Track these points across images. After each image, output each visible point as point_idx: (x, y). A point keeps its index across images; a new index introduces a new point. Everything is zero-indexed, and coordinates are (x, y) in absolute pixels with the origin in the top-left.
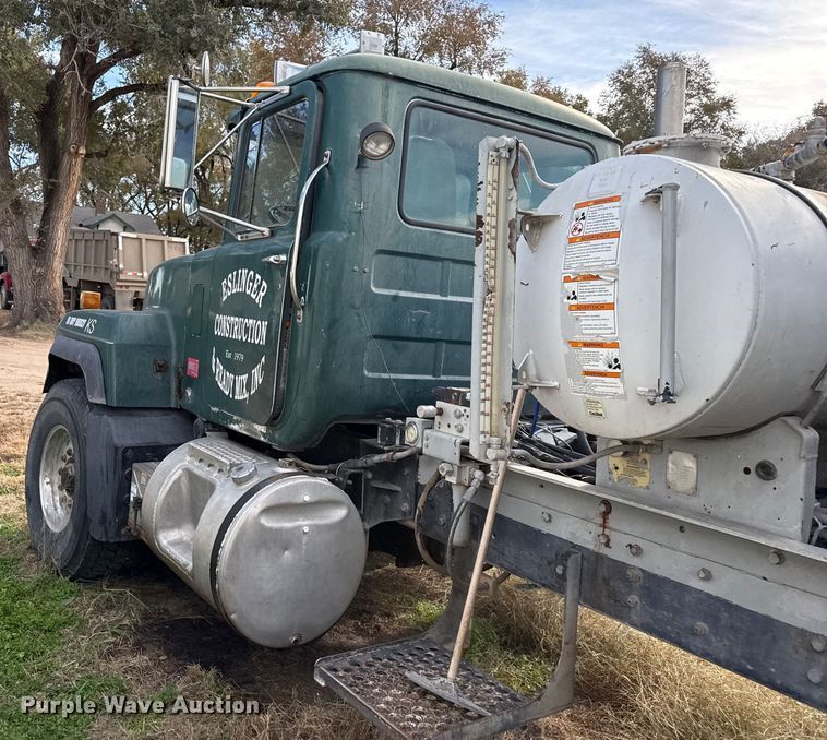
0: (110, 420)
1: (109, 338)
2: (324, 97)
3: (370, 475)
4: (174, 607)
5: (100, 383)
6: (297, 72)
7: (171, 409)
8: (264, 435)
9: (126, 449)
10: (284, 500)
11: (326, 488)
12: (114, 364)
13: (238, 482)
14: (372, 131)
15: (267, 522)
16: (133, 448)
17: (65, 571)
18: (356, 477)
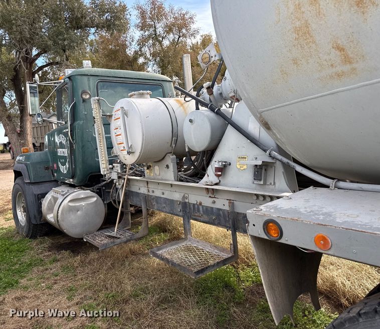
0: (32, 187)
1: (28, 161)
2: (72, 82)
3: (104, 188)
4: (62, 241)
5: (27, 176)
6: (71, 72)
7: (52, 181)
8: (73, 182)
9: (38, 195)
10: (75, 198)
11: (89, 193)
12: (31, 169)
13: (63, 195)
14: (84, 92)
15: (70, 204)
16: (41, 194)
17: (27, 236)
18: (99, 189)
